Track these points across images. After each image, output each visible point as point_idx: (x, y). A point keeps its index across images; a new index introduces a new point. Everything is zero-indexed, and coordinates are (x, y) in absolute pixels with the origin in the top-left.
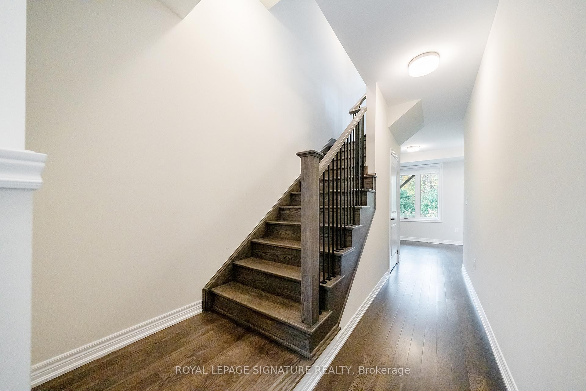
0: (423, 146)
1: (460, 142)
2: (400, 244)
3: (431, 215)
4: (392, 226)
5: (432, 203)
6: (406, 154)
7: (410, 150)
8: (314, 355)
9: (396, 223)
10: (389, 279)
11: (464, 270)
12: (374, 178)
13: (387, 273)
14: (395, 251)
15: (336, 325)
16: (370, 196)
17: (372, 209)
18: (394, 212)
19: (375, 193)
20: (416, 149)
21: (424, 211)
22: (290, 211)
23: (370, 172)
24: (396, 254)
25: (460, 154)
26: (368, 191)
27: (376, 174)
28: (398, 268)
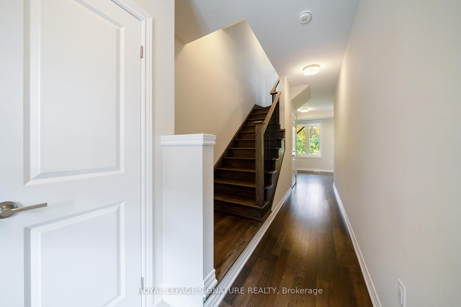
0: (310, 109)
1: (332, 107)
2: (297, 173)
3: (315, 153)
4: (293, 160)
5: (316, 144)
6: (300, 113)
7: (302, 111)
8: (263, 220)
9: (295, 158)
10: (292, 191)
11: (334, 186)
12: (284, 132)
13: (290, 188)
14: (295, 176)
15: (270, 209)
16: (282, 142)
17: (283, 150)
18: (294, 151)
19: (285, 141)
20: (306, 111)
21: (311, 151)
22: (236, 151)
23: (282, 128)
24: (295, 177)
25: (332, 115)
26: (282, 140)
27: (285, 129)
28: (296, 186)
